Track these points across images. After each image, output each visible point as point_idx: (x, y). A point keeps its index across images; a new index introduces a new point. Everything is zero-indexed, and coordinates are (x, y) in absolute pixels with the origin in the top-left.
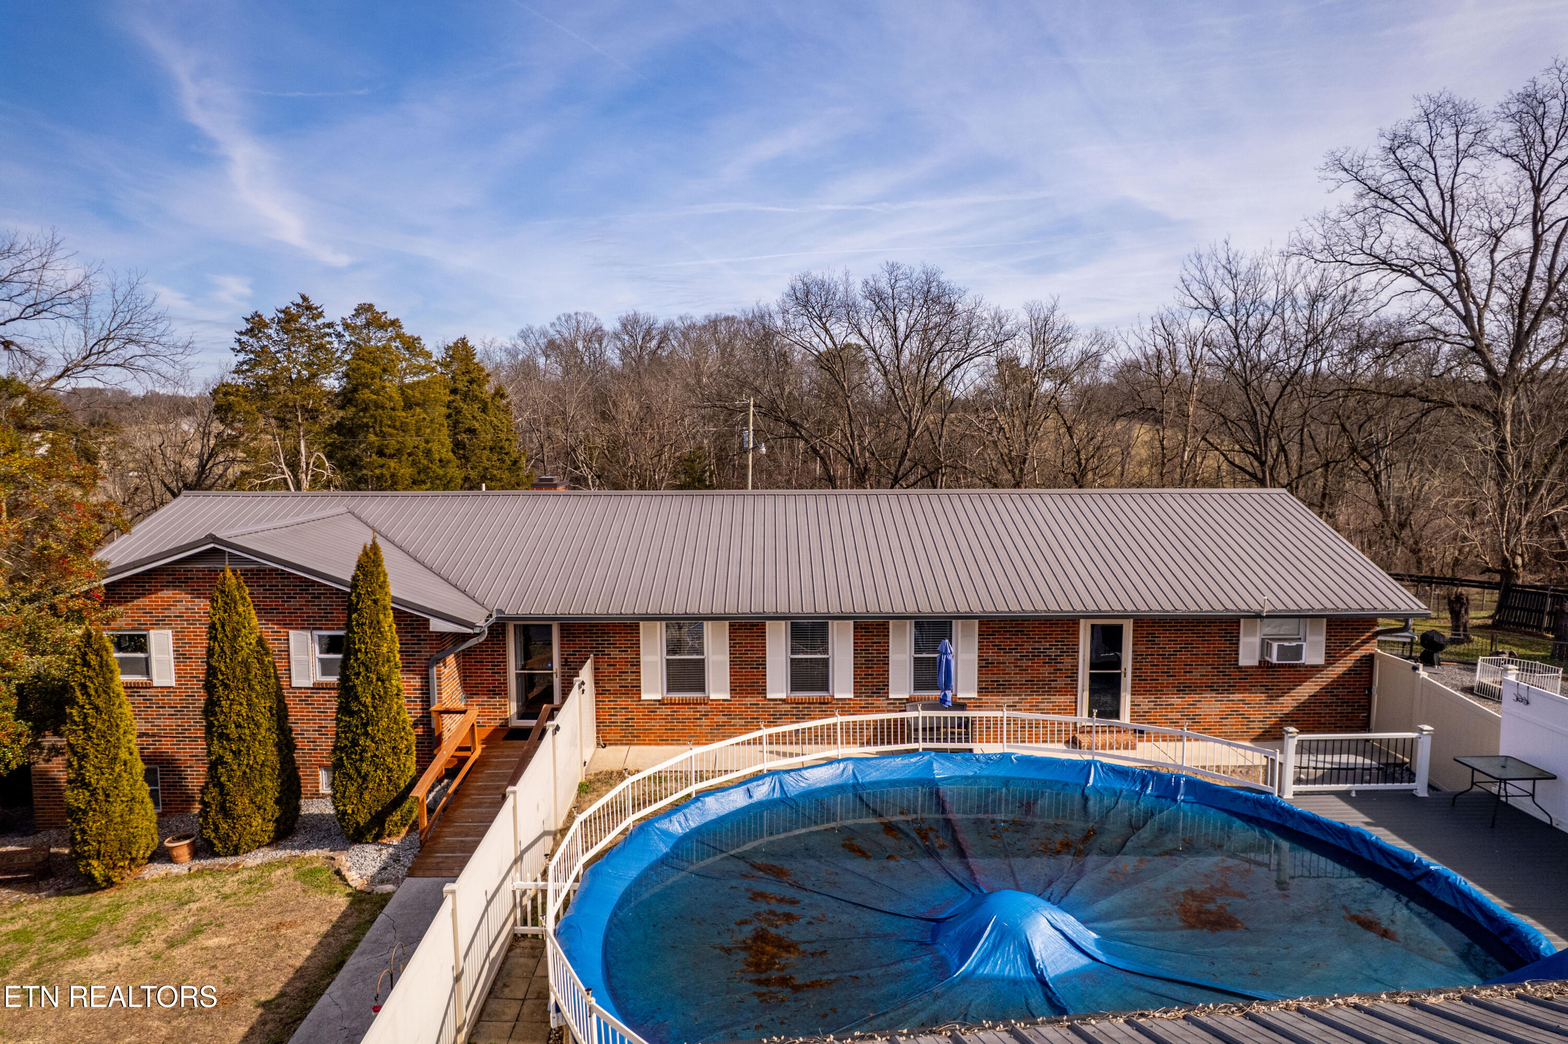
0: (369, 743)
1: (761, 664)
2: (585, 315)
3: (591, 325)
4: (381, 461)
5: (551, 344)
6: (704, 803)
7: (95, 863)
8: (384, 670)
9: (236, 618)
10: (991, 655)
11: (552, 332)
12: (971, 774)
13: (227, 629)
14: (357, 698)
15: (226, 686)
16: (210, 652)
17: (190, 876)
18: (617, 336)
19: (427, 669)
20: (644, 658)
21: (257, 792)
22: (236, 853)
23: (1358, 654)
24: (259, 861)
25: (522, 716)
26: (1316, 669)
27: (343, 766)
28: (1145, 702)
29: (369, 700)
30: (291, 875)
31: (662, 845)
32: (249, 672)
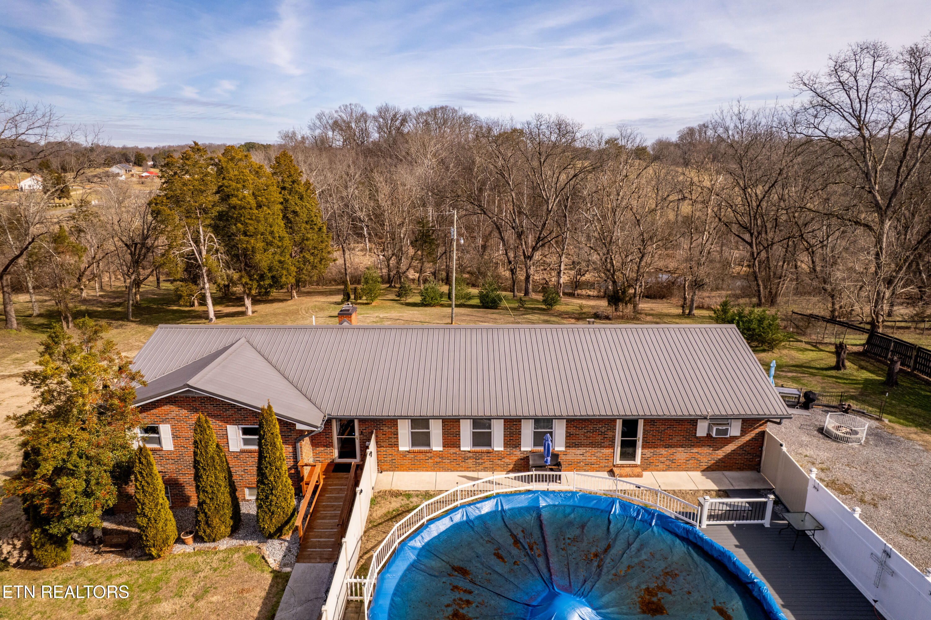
0: (274, 497)
1: (458, 434)
2: (356, 106)
3: (360, 111)
4: (246, 238)
5: (336, 123)
6: (430, 528)
7: (153, 549)
8: (278, 464)
9: (206, 437)
10: (572, 431)
11: (336, 115)
12: (557, 503)
13: (203, 443)
14: (267, 478)
15: (204, 469)
16: (195, 454)
17: (195, 554)
18: (375, 118)
19: (295, 443)
20: (400, 431)
21: (222, 516)
22: (214, 541)
23: (757, 431)
24: (225, 547)
25: (340, 456)
26: (735, 438)
27: (262, 507)
28: (648, 452)
29: (272, 479)
30: (242, 557)
31: (412, 555)
32: (214, 461)
